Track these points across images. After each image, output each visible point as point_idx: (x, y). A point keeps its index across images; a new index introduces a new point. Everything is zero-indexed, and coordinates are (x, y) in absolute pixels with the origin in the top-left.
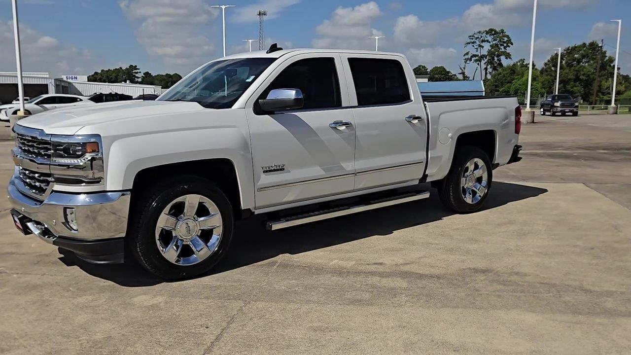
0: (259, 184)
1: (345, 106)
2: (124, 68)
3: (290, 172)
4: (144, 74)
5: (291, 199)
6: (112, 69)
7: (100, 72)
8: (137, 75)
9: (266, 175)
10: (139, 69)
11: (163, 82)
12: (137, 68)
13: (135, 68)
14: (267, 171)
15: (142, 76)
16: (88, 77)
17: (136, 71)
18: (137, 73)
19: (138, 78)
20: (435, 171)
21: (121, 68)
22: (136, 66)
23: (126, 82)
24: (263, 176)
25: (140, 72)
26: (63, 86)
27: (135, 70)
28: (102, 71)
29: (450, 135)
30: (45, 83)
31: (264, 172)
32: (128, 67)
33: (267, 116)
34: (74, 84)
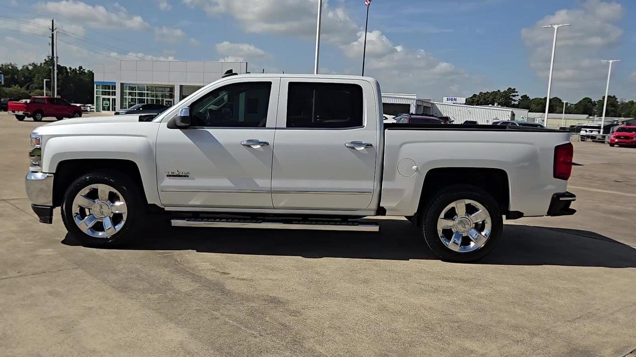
0: (162, 184)
1: (270, 127)
2: (502, 91)
3: (194, 179)
4: (522, 96)
5: (198, 203)
6: (490, 91)
7: (478, 94)
8: (514, 98)
9: (170, 179)
10: (517, 92)
11: (540, 106)
12: (516, 91)
13: (514, 91)
14: (170, 176)
15: (519, 99)
16: (466, 99)
17: (514, 94)
18: (514, 96)
19: (515, 101)
20: (395, 206)
21: (499, 91)
22: (515, 89)
23: (493, 105)
24: (168, 178)
25: (518, 95)
26: (424, 106)
27: (513, 92)
28: (481, 93)
29: (414, 167)
30: (409, 103)
31: (167, 176)
32: (506, 90)
33: (179, 130)
34: (436, 105)
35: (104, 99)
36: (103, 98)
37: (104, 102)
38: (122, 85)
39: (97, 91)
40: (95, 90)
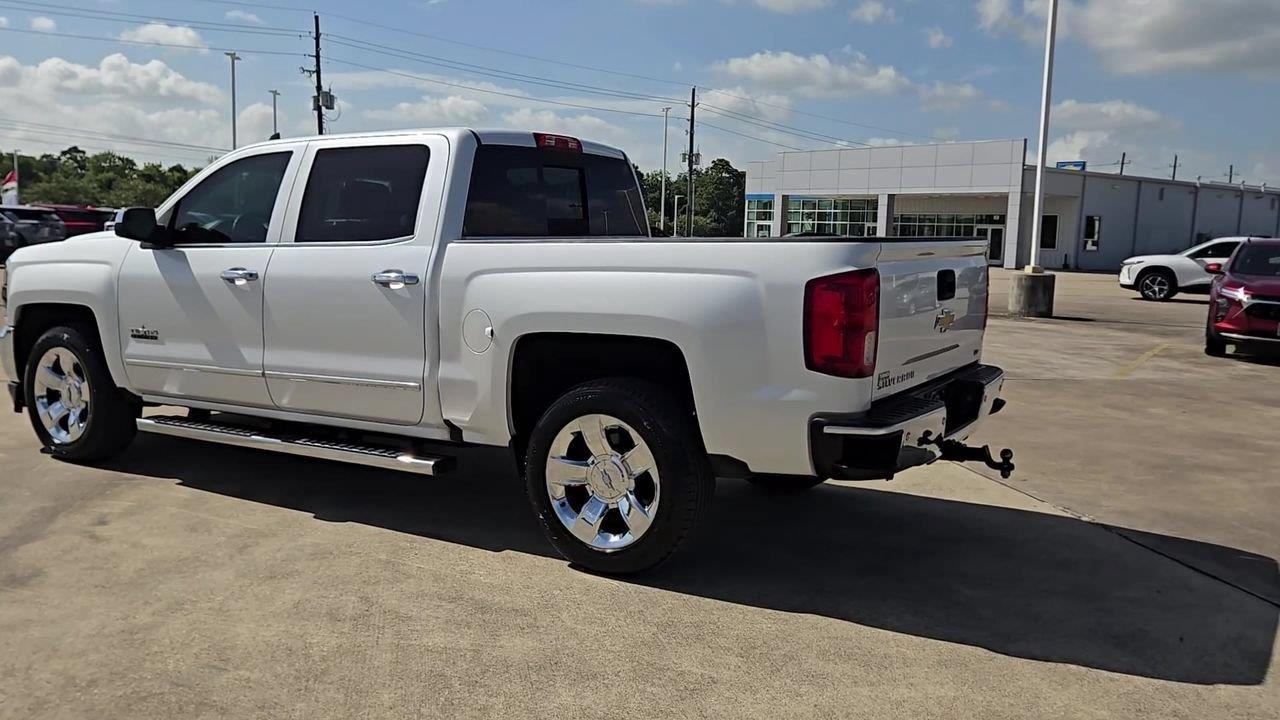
0: (128, 352)
3: (165, 344)
9: (136, 342)
14: (135, 336)
20: (467, 419)
24: (133, 341)
29: (488, 330)
31: (132, 336)
33: (151, 251)
35: (760, 228)
36: (758, 226)
37: (761, 232)
38: (785, 198)
39: (750, 212)
40: (746, 210)
